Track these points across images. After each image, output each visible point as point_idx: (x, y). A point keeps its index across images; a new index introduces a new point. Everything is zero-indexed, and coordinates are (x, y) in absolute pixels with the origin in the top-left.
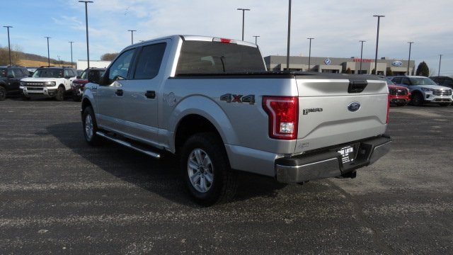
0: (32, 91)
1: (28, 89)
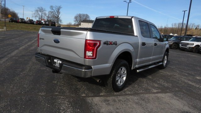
0: (183, 47)
1: (182, 45)
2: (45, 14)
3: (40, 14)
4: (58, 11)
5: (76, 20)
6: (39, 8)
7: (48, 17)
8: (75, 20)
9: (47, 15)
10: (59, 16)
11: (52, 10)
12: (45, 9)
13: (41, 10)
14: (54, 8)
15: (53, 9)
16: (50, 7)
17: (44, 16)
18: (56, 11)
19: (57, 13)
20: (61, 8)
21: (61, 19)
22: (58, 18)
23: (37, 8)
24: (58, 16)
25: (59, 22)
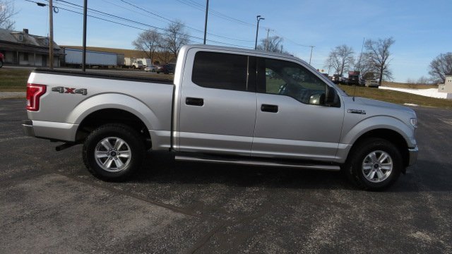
2: (351, 60)
3: (341, 59)
4: (384, 52)
5: (435, 70)
6: (339, 48)
7: (359, 66)
8: (431, 70)
9: (356, 62)
10: (386, 63)
11: (370, 51)
12: (351, 49)
13: (344, 52)
14: (374, 46)
15: (371, 48)
16: (366, 43)
17: (347, 64)
18: (378, 52)
19: (380, 56)
20: (393, 42)
21: (389, 68)
22: (382, 67)
23: (335, 49)
24: (383, 64)
25: (384, 77)
